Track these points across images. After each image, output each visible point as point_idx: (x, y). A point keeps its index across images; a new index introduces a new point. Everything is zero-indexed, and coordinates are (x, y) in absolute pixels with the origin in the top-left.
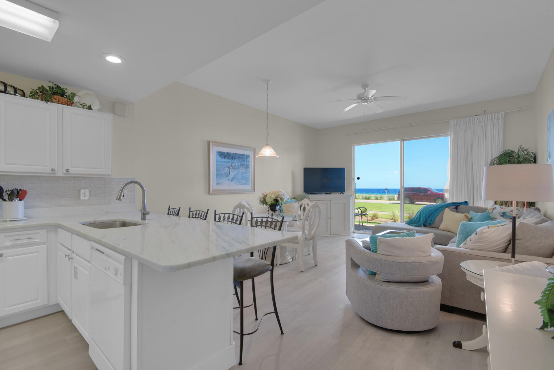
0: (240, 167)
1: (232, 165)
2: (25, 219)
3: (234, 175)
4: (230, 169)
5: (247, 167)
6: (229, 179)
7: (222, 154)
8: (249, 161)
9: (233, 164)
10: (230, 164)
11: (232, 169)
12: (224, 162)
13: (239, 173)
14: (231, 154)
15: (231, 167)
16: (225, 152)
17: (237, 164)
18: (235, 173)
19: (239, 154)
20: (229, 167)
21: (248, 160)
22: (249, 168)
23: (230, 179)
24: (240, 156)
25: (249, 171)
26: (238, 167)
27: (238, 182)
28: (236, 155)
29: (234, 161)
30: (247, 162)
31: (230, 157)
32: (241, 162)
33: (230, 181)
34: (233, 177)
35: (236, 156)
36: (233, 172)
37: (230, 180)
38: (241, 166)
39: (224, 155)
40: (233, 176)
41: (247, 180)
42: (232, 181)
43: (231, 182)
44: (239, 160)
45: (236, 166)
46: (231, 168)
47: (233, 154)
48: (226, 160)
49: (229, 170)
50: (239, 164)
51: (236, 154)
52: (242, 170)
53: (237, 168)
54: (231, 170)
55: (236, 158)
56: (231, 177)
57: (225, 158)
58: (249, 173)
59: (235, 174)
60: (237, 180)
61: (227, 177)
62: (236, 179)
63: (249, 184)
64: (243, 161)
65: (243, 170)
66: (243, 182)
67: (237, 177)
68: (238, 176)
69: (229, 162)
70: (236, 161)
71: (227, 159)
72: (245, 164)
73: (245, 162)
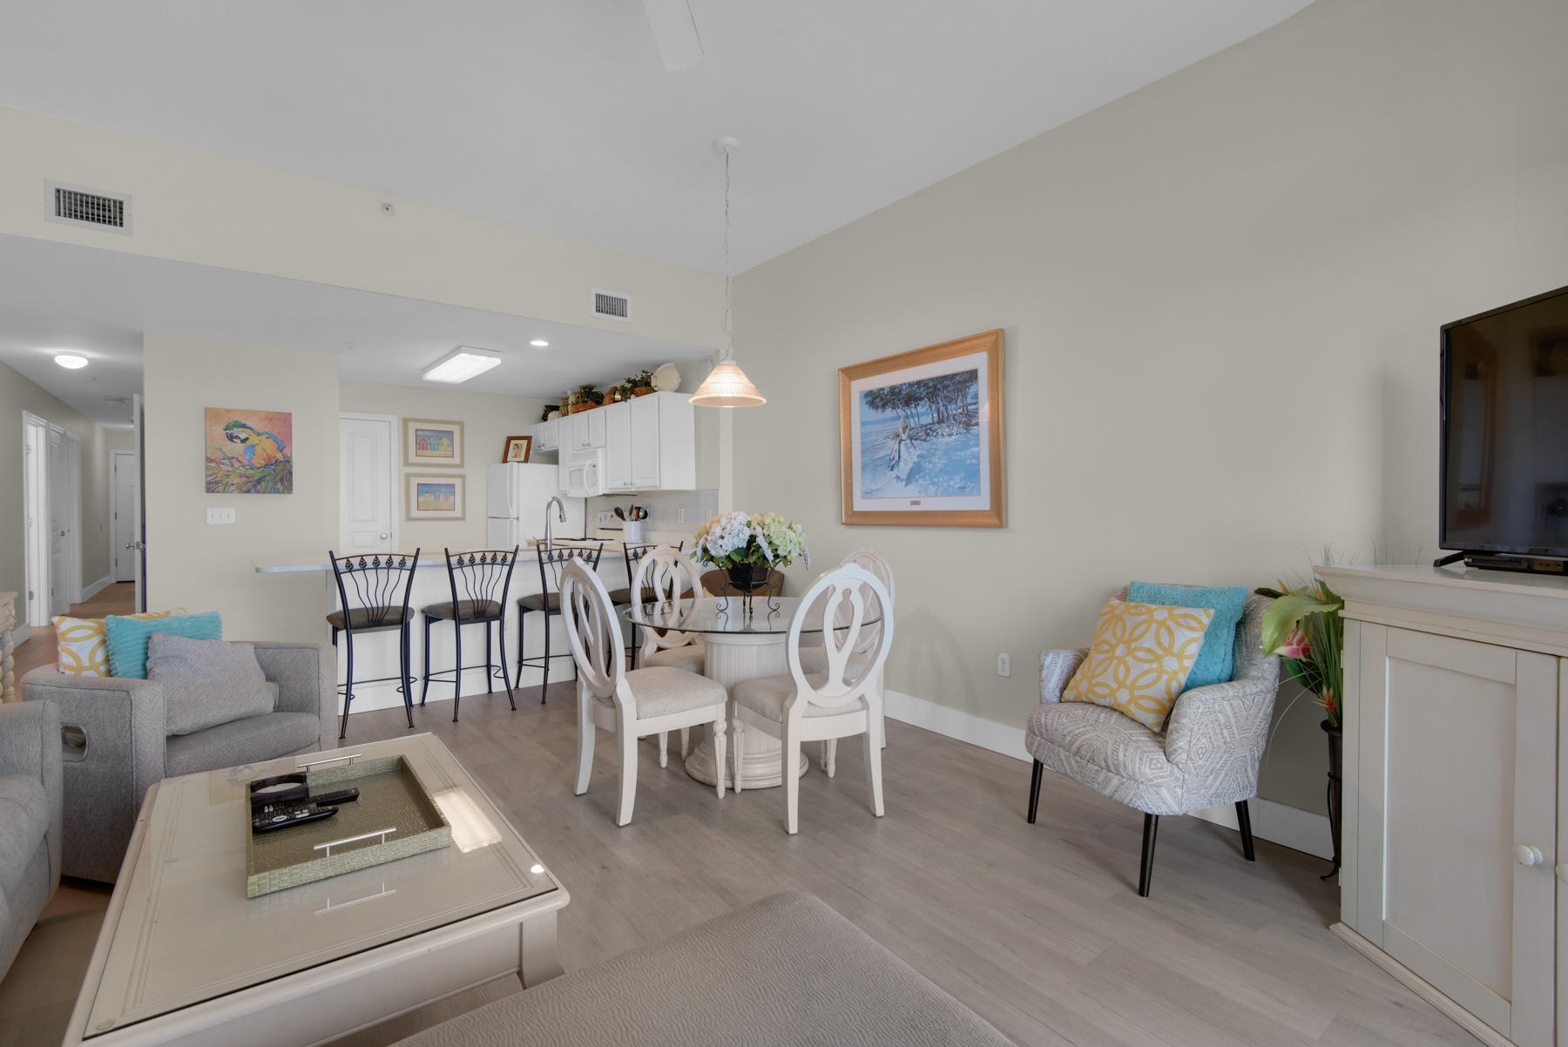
0: (937, 426)
1: (907, 427)
3: (915, 459)
4: (900, 443)
5: (969, 420)
6: (898, 477)
7: (876, 397)
8: (976, 396)
9: (911, 420)
10: (899, 425)
11: (908, 441)
12: (884, 421)
13: (936, 450)
14: (904, 387)
15: (904, 432)
16: (883, 389)
17: (926, 420)
18: (917, 453)
19: (932, 379)
20: (898, 436)
21: (972, 390)
22: (977, 424)
23: (904, 476)
24: (935, 386)
25: (978, 435)
26: (928, 431)
27: (933, 484)
28: (919, 388)
29: (914, 411)
30: (969, 400)
31: (899, 400)
32: (942, 409)
33: (904, 483)
34: (911, 470)
35: (922, 389)
37: (902, 480)
38: (940, 421)
39: (882, 399)
40: (910, 465)
41: (973, 473)
43: (907, 485)
44: (933, 403)
45: (922, 426)
46: (904, 437)
47: (911, 385)
48: (889, 412)
49: (896, 447)
50: (935, 415)
51: (919, 383)
52: (948, 438)
53: (928, 435)
54: (906, 444)
55: (921, 399)
56: (904, 469)
57: (884, 406)
58: (978, 446)
59: (919, 456)
60: (927, 477)
61: (892, 469)
62: (922, 474)
63: (979, 493)
64: (950, 402)
65: (953, 437)
66: (951, 483)
67: (930, 466)
68: (930, 462)
69: (899, 418)
70: (920, 407)
71: (890, 409)
72: (960, 411)
73: (959, 404)
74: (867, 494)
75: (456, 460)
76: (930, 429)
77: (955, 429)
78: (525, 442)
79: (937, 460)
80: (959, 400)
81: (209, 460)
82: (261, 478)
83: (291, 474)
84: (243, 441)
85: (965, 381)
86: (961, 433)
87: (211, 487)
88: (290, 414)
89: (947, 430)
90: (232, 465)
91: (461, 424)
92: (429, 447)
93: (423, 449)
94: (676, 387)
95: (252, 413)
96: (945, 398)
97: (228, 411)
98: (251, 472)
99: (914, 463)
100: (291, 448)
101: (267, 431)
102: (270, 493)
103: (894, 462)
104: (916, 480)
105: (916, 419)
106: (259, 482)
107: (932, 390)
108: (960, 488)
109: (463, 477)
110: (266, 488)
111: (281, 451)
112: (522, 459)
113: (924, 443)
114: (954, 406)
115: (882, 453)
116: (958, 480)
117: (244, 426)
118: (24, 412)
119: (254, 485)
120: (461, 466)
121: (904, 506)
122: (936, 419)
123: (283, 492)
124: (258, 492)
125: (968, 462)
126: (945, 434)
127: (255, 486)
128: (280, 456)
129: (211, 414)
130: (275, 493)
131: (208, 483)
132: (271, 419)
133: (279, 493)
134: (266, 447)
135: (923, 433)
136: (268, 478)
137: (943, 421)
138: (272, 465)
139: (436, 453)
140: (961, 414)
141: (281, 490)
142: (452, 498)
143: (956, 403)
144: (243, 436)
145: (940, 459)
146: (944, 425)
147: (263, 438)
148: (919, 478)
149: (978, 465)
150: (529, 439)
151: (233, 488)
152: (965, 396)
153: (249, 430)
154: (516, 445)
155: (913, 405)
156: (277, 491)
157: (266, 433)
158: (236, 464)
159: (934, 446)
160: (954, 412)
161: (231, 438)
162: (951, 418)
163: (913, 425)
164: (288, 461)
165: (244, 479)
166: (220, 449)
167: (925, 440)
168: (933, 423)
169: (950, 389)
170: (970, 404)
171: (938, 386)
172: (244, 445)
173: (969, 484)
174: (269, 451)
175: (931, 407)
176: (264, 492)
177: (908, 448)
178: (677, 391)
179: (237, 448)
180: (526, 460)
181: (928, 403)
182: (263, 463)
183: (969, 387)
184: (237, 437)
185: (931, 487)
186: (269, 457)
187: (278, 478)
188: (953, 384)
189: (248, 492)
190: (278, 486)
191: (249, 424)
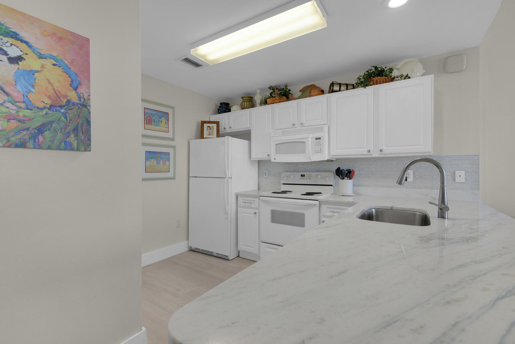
2: (353, 196)
75: (170, 135)
82: (43, 125)
83: (89, 123)
84: (15, 60)
88: (88, 39)
91: (174, 108)
92: (153, 123)
93: (149, 124)
95: (33, 20)
98: (27, 113)
100: (89, 87)
101: (55, 54)
102: (58, 148)
106: (41, 130)
109: (174, 147)
110: (52, 141)
111: (76, 89)
112: (216, 136)
117: (15, 36)
119: (32, 135)
120: (173, 139)
123: (78, 150)
127: (34, 137)
128: (73, 96)
130: (65, 149)
132: (60, 38)
133: (72, 149)
136: (54, 125)
138: (61, 107)
139: (157, 128)
141: (75, 144)
142: (167, 163)
144: (14, 52)
147: (48, 62)
150: (216, 123)
153: (24, 45)
154: (209, 127)
156: (68, 147)
157: (52, 57)
164: (85, 105)
165: (14, 124)
172: (15, 67)
174: (57, 85)
176: (49, 148)
182: (48, 102)
186: (58, 95)
187: (70, 128)
189: (22, 145)
190: (72, 139)
191: (23, 34)
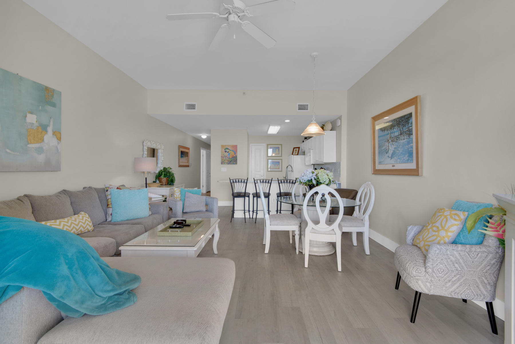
1: (391, 137)
3: (393, 149)
5: (410, 133)
6: (388, 156)
8: (412, 123)
9: (392, 134)
10: (389, 137)
11: (391, 142)
13: (400, 145)
15: (390, 139)
17: (397, 134)
18: (394, 147)
19: (398, 118)
21: (410, 121)
22: (412, 134)
23: (390, 156)
25: (412, 139)
26: (397, 138)
27: (399, 159)
29: (393, 131)
30: (410, 125)
31: (389, 127)
32: (401, 129)
33: (390, 159)
34: (392, 153)
36: (392, 146)
37: (390, 157)
38: (401, 134)
40: (392, 152)
42: (392, 157)
43: (391, 159)
44: (399, 127)
45: (395, 136)
51: (394, 120)
52: (404, 140)
53: (397, 139)
54: (390, 144)
55: (395, 126)
56: (390, 152)
59: (394, 148)
61: (387, 153)
62: (395, 155)
63: (413, 162)
64: (404, 126)
65: (405, 140)
66: (404, 158)
67: (398, 152)
68: (398, 150)
69: (388, 134)
70: (394, 129)
71: (386, 131)
72: (407, 129)
73: (407, 127)
74: (380, 163)
75: (280, 155)
76: (398, 137)
77: (406, 137)
78: (298, 149)
79: (400, 149)
80: (407, 125)
81: (222, 157)
83: (237, 160)
84: (228, 152)
85: (408, 118)
86: (407, 138)
87: (222, 163)
88: (237, 145)
89: (403, 137)
90: (226, 158)
91: (281, 145)
94: (330, 129)
95: (229, 146)
96: (402, 125)
97: (225, 145)
99: (393, 151)
101: (233, 150)
102: (233, 164)
103: (387, 151)
104: (394, 157)
105: (394, 134)
106: (231, 162)
107: (398, 122)
108: (407, 160)
109: (282, 160)
111: (235, 154)
112: (297, 154)
113: (396, 143)
114: (405, 128)
115: (384, 148)
116: (406, 157)
117: (228, 149)
118: (201, 148)
119: (230, 163)
120: (281, 156)
121: (389, 167)
122: (400, 133)
124: (230, 164)
125: (410, 150)
126: (403, 139)
128: (235, 156)
129: (222, 146)
131: (221, 162)
134: (232, 153)
135: (395, 139)
137: (402, 134)
140: (407, 131)
142: (279, 166)
143: (406, 127)
144: (228, 151)
145: (401, 149)
146: (402, 135)
147: (231, 151)
148: (395, 156)
149: (413, 151)
150: (299, 148)
151: (226, 163)
152: (408, 124)
154: (296, 150)
155: (393, 129)
156: (234, 164)
158: (227, 158)
159: (399, 144)
160: (405, 130)
161: (226, 152)
162: (404, 132)
163: (393, 137)
164: (236, 157)
165: (228, 161)
166: (224, 154)
167: (396, 142)
168: (399, 135)
169: (404, 121)
170: (410, 127)
171: (400, 121)
173: (410, 158)
175: (398, 129)
177: (391, 145)
178: (331, 130)
179: (226, 154)
180: (298, 154)
181: (397, 127)
182: (232, 157)
183: (409, 120)
184: (227, 151)
185: (398, 160)
187: (234, 161)
188: (405, 119)
189: (229, 164)
190: (234, 163)
191: (229, 148)
